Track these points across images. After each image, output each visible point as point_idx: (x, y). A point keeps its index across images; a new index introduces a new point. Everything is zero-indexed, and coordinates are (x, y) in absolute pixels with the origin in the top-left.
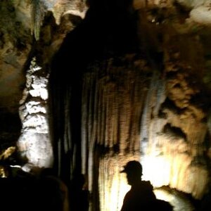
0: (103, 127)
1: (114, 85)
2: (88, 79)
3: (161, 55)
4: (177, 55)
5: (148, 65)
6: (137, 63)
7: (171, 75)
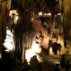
0: (26, 44)
1: (28, 37)
2: (24, 36)
3: (35, 28)
4: (38, 27)
5: (34, 33)
6: (33, 33)
7: (37, 32)
